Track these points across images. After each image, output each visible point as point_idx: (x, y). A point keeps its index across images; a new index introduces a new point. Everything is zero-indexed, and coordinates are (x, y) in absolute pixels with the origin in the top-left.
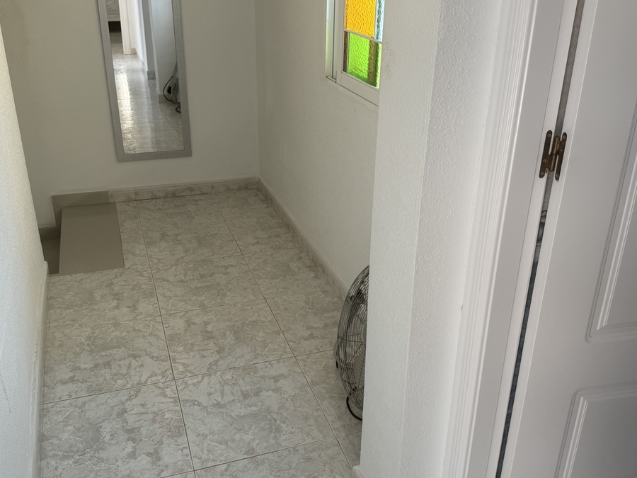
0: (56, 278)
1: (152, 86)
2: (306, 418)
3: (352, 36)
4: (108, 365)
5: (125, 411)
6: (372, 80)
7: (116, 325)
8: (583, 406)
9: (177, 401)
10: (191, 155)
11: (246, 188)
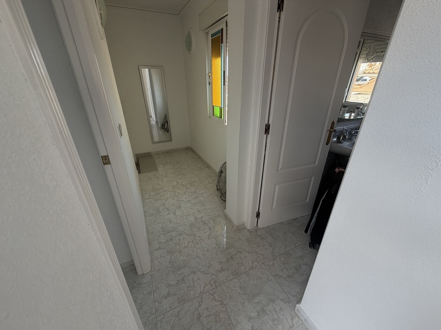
0: (140, 174)
1: (157, 125)
2: (211, 202)
3: (215, 107)
4: (158, 194)
5: (165, 204)
6: (221, 117)
7: (159, 185)
8: (277, 187)
9: (178, 201)
10: (171, 141)
11: (187, 149)
